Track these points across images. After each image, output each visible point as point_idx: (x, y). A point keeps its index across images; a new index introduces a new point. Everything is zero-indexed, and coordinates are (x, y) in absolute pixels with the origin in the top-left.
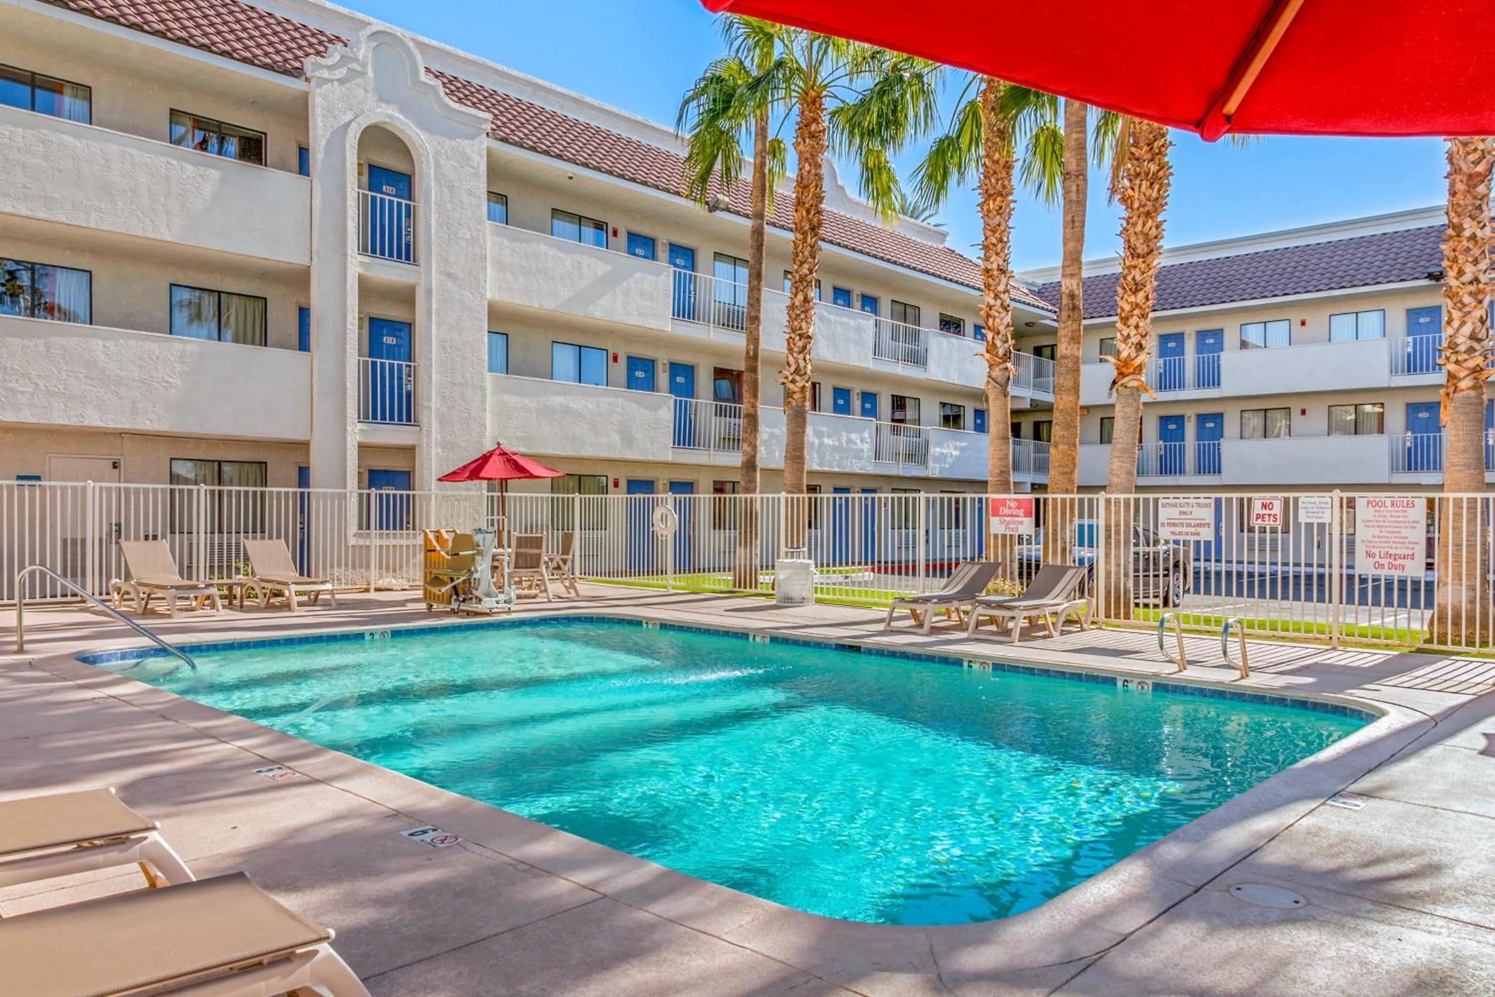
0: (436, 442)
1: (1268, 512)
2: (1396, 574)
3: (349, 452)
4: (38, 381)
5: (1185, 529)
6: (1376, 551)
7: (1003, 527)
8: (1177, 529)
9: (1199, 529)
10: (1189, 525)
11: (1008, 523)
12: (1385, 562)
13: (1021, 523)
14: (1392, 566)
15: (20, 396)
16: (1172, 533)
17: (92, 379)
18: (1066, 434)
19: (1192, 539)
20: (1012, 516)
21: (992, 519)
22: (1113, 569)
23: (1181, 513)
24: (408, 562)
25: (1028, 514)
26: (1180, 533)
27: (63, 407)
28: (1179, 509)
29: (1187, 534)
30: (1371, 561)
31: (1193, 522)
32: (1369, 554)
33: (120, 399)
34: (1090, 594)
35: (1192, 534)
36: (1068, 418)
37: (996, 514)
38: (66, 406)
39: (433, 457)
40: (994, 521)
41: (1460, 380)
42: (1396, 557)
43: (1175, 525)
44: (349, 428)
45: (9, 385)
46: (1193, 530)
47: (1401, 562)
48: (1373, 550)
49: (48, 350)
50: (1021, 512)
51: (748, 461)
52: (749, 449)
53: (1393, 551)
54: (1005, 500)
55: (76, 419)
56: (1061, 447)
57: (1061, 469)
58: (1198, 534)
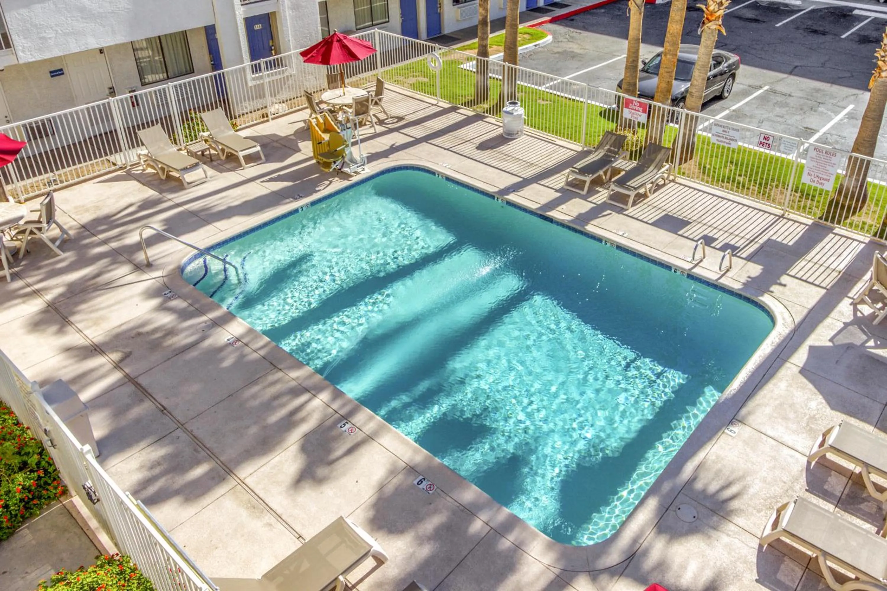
0: (288, 8)
1: (766, 141)
2: (819, 186)
3: (239, 28)
4: (57, 28)
5: (724, 140)
6: (813, 173)
7: (630, 115)
8: (720, 139)
9: (731, 142)
10: (726, 138)
11: (633, 114)
12: (816, 179)
13: (640, 115)
14: (818, 183)
15: (49, 41)
16: (718, 140)
17: (85, 19)
18: (672, 49)
19: (727, 146)
20: (635, 110)
21: (625, 109)
22: (687, 133)
23: (723, 131)
24: (282, 88)
25: (644, 112)
26: (721, 141)
27: (74, 41)
28: (722, 129)
29: (725, 142)
30: (810, 178)
31: (729, 137)
32: (809, 174)
33: (104, 27)
34: (672, 162)
35: (727, 143)
36: (675, 39)
37: (627, 107)
38: (76, 40)
39: (288, 18)
40: (626, 110)
41: (883, 71)
42: (821, 178)
43: (719, 136)
44: (237, 13)
45: (42, 35)
46: (728, 141)
47: (822, 181)
48: (812, 173)
49: (56, 7)
50: (641, 109)
51: (483, 19)
52: (483, 12)
53: (820, 176)
54: (632, 100)
55: (83, 47)
56: (668, 56)
57: (666, 70)
58: (730, 144)
